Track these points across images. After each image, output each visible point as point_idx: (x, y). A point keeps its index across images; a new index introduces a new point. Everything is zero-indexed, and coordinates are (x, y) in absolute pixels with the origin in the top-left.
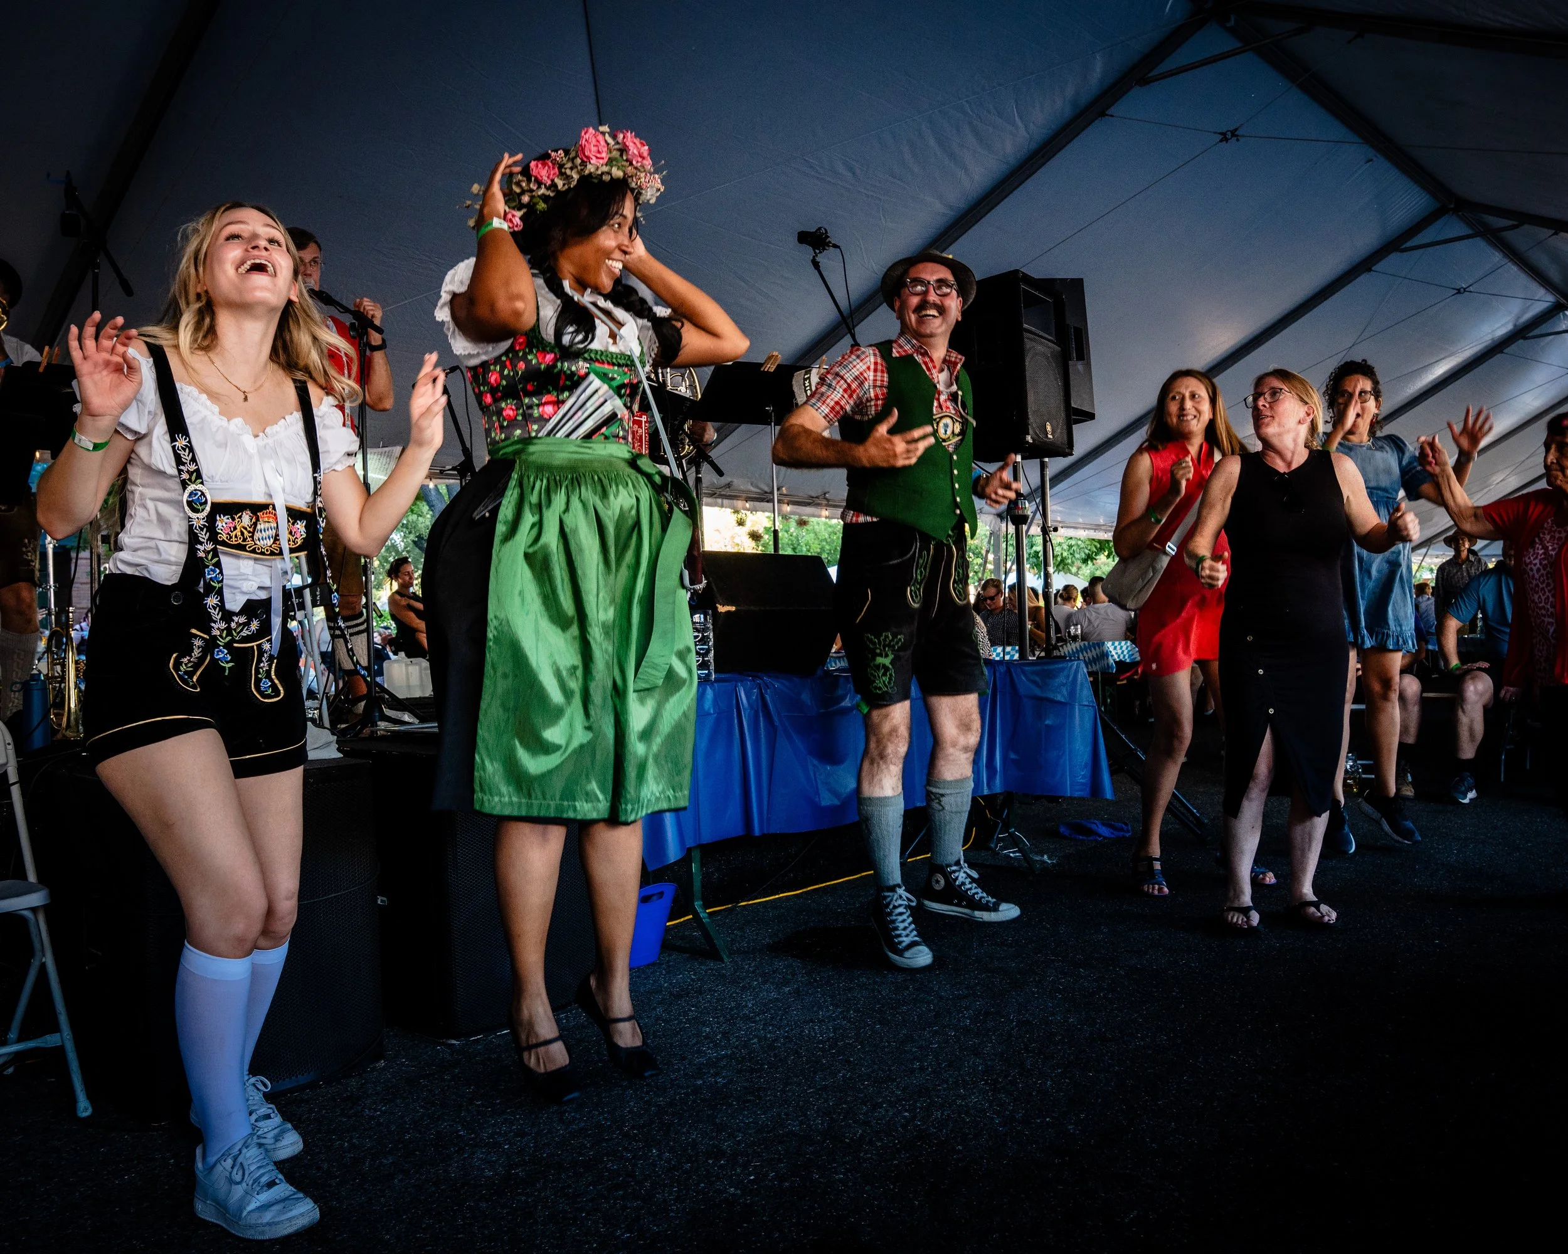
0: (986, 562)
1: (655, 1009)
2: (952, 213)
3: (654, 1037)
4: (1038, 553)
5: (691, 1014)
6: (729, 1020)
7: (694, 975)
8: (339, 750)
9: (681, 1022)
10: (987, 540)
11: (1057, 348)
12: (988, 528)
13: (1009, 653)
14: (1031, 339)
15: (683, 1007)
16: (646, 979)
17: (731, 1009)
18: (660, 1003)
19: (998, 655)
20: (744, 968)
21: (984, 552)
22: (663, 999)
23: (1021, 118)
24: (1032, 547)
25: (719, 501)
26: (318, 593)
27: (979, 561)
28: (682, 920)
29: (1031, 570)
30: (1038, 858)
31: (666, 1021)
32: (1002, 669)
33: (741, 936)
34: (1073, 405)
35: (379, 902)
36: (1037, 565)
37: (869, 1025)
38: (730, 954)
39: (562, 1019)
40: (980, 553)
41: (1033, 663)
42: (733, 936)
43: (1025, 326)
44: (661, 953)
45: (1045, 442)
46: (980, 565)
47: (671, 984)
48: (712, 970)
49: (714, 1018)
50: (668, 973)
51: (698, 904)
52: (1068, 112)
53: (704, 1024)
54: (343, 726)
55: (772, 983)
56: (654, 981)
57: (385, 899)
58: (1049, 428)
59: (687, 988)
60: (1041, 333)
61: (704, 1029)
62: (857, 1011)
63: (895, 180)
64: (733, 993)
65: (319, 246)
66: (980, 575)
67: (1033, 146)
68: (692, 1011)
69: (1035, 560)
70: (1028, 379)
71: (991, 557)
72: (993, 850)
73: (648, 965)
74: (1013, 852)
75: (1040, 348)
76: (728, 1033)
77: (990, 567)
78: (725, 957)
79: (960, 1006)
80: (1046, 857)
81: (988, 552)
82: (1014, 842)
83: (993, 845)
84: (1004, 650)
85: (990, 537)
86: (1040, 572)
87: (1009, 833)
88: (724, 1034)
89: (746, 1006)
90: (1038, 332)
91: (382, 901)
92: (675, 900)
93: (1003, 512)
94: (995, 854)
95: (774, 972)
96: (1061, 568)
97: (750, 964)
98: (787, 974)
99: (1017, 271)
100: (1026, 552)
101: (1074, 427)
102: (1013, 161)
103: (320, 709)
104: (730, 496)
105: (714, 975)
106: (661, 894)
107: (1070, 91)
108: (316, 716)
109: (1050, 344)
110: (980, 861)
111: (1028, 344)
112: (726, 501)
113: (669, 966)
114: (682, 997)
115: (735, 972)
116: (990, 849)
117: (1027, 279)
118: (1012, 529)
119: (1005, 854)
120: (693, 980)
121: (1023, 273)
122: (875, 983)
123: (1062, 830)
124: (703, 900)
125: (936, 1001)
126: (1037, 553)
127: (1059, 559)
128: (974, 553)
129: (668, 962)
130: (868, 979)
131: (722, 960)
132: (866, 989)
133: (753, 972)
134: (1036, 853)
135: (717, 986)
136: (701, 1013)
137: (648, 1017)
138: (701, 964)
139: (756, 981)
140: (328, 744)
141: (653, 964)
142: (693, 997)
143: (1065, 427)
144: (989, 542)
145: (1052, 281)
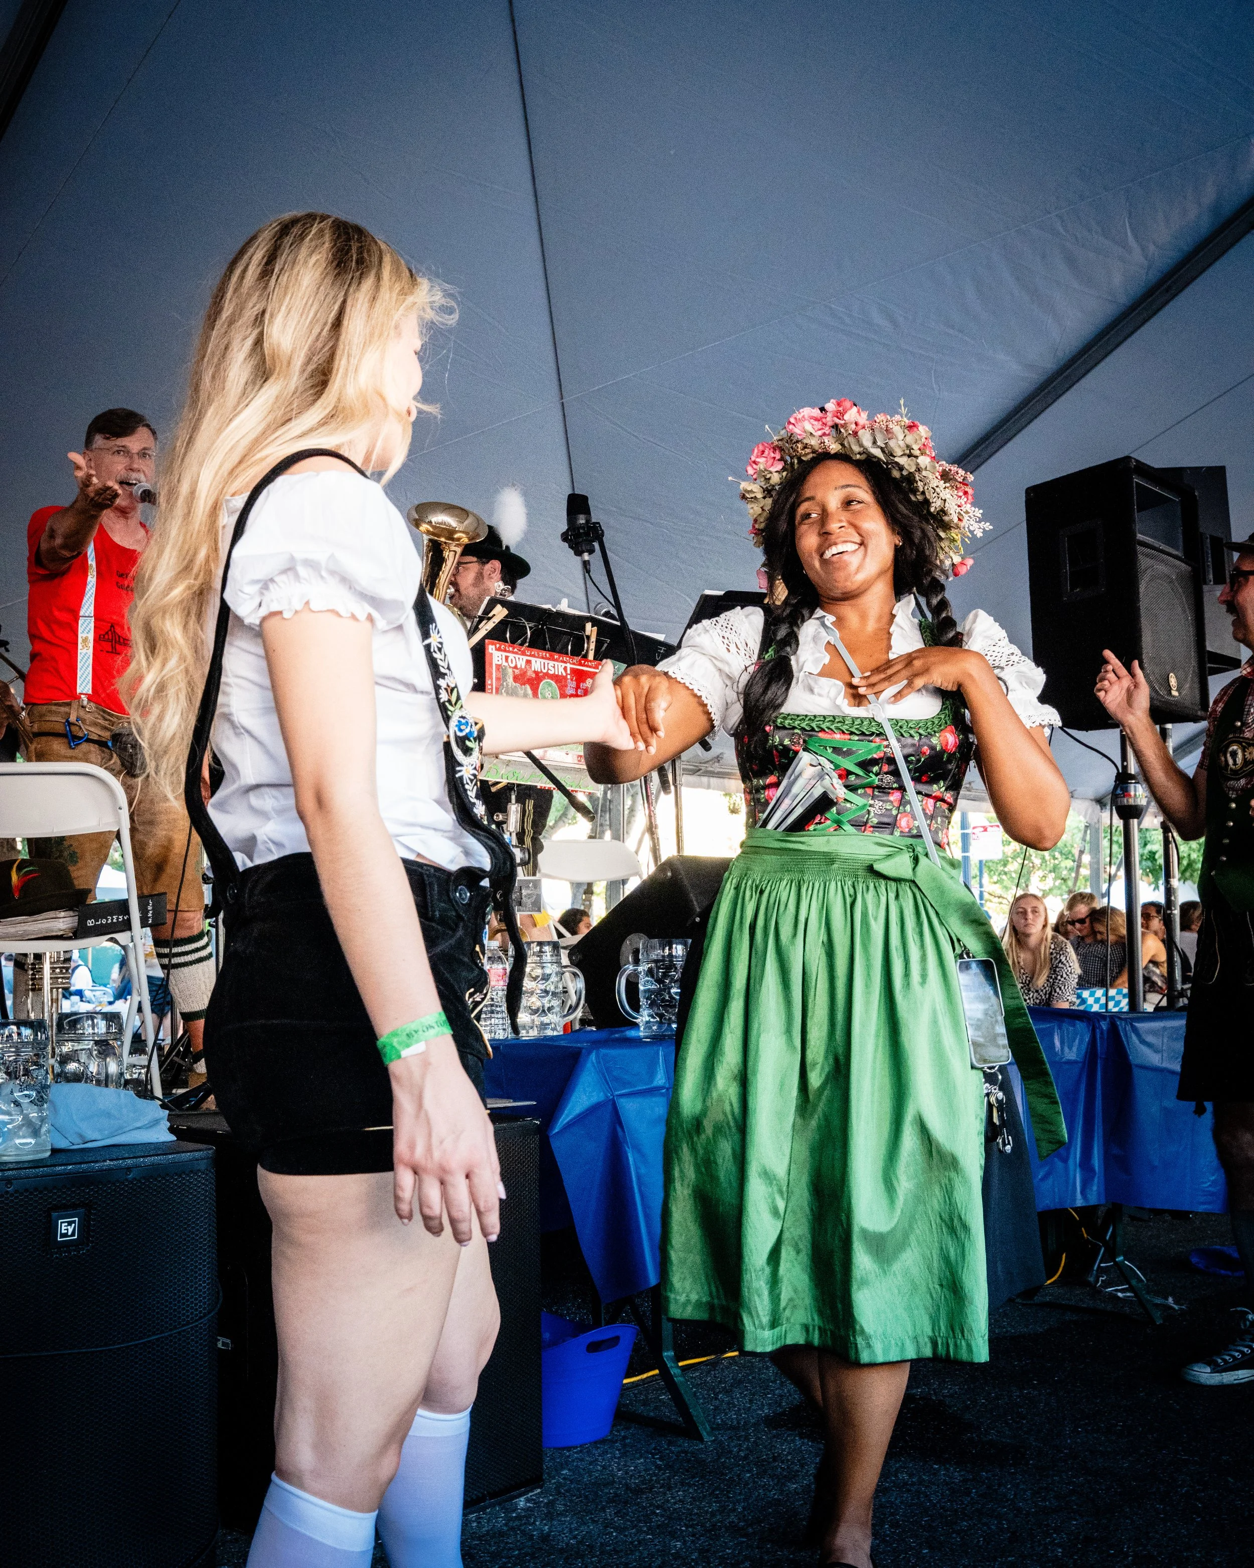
0: (1079, 866)
1: (603, 1509)
2: (1035, 376)
3: (602, 1553)
4: (1154, 853)
5: (655, 1519)
6: (710, 1531)
7: (661, 1459)
8: (172, 1130)
9: (640, 1531)
10: (1080, 835)
11: (1184, 566)
12: (1082, 818)
13: (1113, 998)
14: (1147, 555)
15: (644, 1508)
16: (591, 1463)
17: (713, 1514)
18: (610, 1501)
19: (1097, 1000)
20: (731, 1452)
21: (1076, 852)
22: (616, 1495)
23: (1136, 237)
24: (1145, 845)
25: (705, 779)
26: (150, 908)
27: (1069, 863)
28: (645, 1376)
29: (1145, 878)
30: (1158, 1301)
31: (621, 1530)
32: (1104, 1025)
33: (728, 1403)
34: (1209, 648)
35: (220, 1345)
36: (1154, 871)
37: (911, 1548)
38: (712, 1429)
39: (471, 1521)
40: (1070, 852)
41: (1150, 1017)
42: (717, 1403)
43: (1140, 537)
44: (613, 1426)
45: (1167, 703)
46: (1071, 869)
47: (627, 1473)
48: (686, 1452)
49: (687, 1526)
50: (624, 1454)
51: (668, 1354)
52: (1205, 225)
53: (673, 1535)
54: (181, 1091)
55: (772, 1477)
56: (604, 1467)
57: (228, 1341)
58: (1173, 681)
59: (651, 1480)
60: (1163, 547)
61: (672, 1544)
62: (895, 1525)
63: (951, 331)
64: (717, 1489)
65: (154, 433)
66: (1070, 883)
67: (1153, 276)
68: (657, 1515)
69: (1149, 863)
70: (1143, 611)
71: (1086, 859)
72: (1093, 1286)
73: (596, 1442)
74: (1122, 1291)
75: (1161, 568)
76: (708, 1551)
77: (1085, 872)
78: (704, 1434)
79: (1048, 1525)
80: (1170, 1300)
81: (1081, 852)
82: (1123, 1276)
83: (1091, 1279)
84: (1106, 994)
85: (1085, 832)
86: (1157, 879)
87: (1116, 1263)
88: (702, 1551)
89: (734, 1510)
90: (1157, 544)
91: (224, 1344)
92: (636, 1348)
93: (1104, 796)
94: (1096, 1293)
95: (775, 1459)
96: (1188, 874)
97: (740, 1445)
98: (793, 1463)
99: (1127, 459)
100: (1137, 850)
101: (1210, 678)
102: (1123, 300)
103: (148, 1067)
104: (718, 773)
105: (689, 1461)
106: (615, 1341)
107: (1209, 194)
108: (143, 1077)
109: (1178, 563)
110: (1073, 1303)
111: (1144, 562)
112: (714, 781)
113: (625, 1446)
114: (643, 1493)
115: (719, 1458)
116: (1088, 1284)
117: (1143, 469)
118: (1118, 823)
119: (1110, 1293)
120: (658, 1467)
121: (1137, 461)
122: (921, 1482)
123: (1194, 1260)
124: (675, 1350)
125: (1011, 1515)
126: (1152, 854)
127: (1185, 862)
128: (1061, 853)
129: (625, 1438)
130: (911, 1475)
131: (700, 1439)
132: (909, 1491)
133: (746, 1458)
134: (1157, 1294)
135: (693, 1477)
136: (669, 1518)
137: (594, 1521)
138: (670, 1443)
139: (748, 1471)
140: (156, 1122)
141: (603, 1441)
142: (657, 1493)
143: (1196, 680)
144: (1084, 840)
145: (1178, 472)
